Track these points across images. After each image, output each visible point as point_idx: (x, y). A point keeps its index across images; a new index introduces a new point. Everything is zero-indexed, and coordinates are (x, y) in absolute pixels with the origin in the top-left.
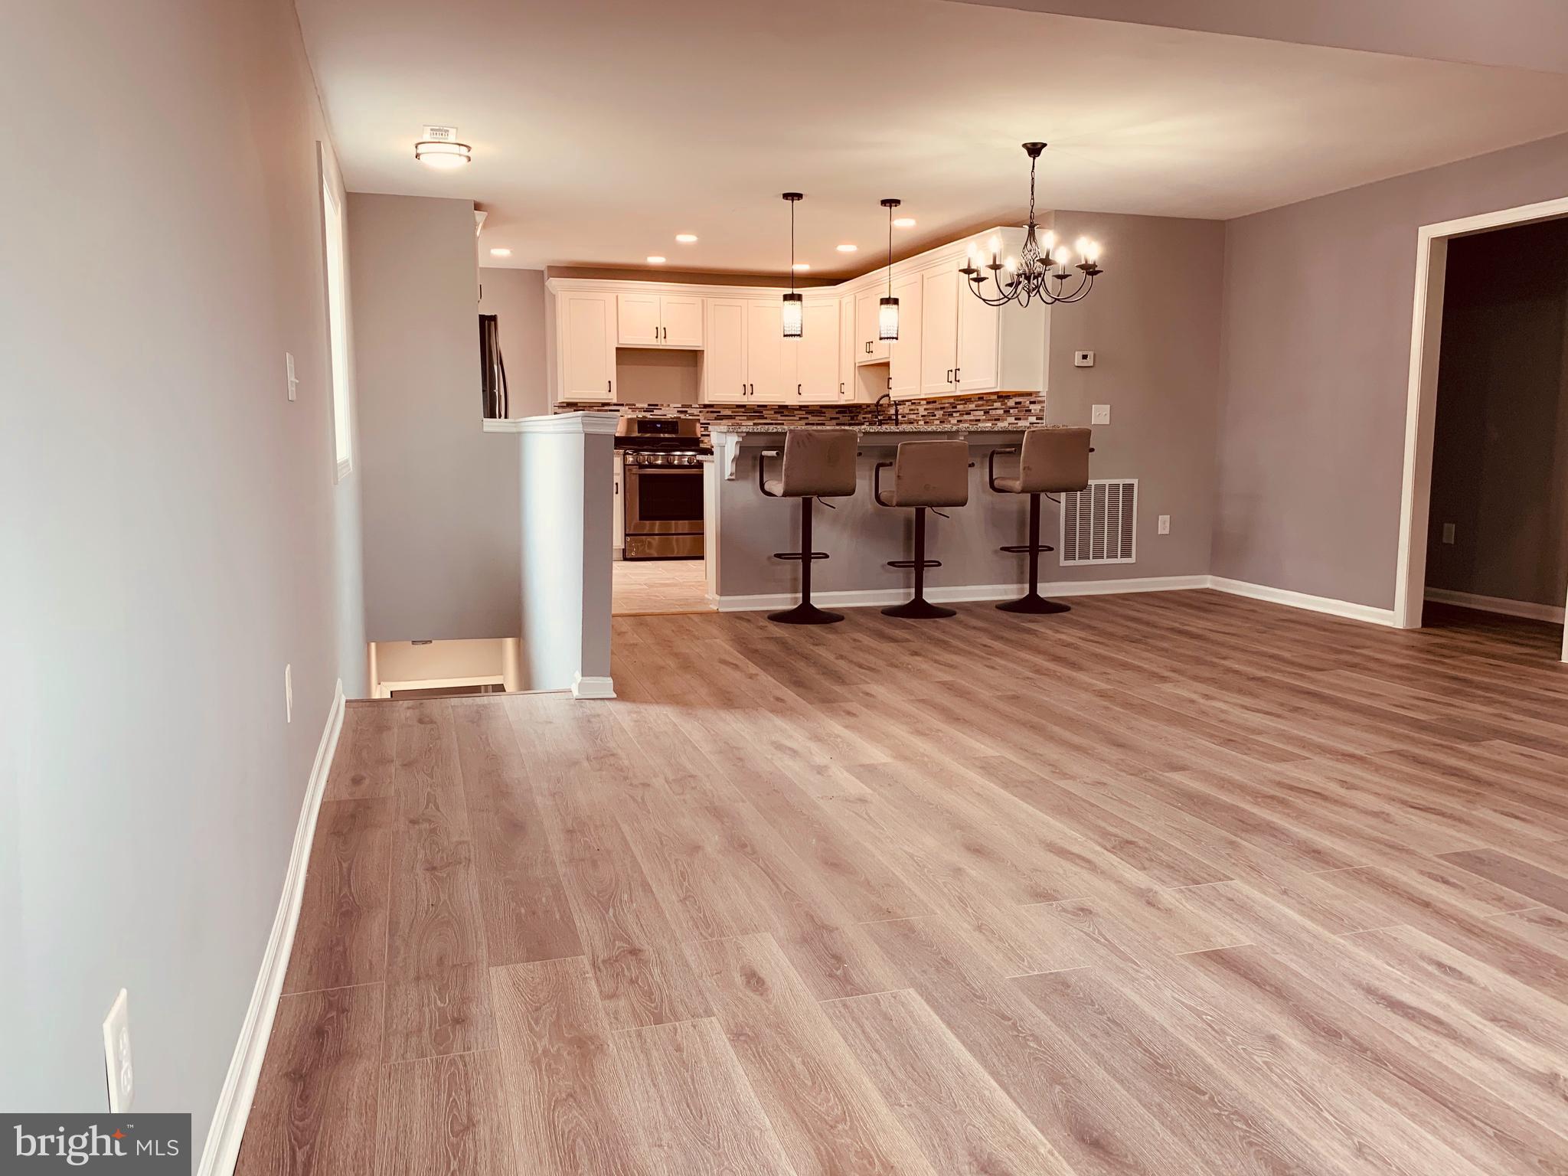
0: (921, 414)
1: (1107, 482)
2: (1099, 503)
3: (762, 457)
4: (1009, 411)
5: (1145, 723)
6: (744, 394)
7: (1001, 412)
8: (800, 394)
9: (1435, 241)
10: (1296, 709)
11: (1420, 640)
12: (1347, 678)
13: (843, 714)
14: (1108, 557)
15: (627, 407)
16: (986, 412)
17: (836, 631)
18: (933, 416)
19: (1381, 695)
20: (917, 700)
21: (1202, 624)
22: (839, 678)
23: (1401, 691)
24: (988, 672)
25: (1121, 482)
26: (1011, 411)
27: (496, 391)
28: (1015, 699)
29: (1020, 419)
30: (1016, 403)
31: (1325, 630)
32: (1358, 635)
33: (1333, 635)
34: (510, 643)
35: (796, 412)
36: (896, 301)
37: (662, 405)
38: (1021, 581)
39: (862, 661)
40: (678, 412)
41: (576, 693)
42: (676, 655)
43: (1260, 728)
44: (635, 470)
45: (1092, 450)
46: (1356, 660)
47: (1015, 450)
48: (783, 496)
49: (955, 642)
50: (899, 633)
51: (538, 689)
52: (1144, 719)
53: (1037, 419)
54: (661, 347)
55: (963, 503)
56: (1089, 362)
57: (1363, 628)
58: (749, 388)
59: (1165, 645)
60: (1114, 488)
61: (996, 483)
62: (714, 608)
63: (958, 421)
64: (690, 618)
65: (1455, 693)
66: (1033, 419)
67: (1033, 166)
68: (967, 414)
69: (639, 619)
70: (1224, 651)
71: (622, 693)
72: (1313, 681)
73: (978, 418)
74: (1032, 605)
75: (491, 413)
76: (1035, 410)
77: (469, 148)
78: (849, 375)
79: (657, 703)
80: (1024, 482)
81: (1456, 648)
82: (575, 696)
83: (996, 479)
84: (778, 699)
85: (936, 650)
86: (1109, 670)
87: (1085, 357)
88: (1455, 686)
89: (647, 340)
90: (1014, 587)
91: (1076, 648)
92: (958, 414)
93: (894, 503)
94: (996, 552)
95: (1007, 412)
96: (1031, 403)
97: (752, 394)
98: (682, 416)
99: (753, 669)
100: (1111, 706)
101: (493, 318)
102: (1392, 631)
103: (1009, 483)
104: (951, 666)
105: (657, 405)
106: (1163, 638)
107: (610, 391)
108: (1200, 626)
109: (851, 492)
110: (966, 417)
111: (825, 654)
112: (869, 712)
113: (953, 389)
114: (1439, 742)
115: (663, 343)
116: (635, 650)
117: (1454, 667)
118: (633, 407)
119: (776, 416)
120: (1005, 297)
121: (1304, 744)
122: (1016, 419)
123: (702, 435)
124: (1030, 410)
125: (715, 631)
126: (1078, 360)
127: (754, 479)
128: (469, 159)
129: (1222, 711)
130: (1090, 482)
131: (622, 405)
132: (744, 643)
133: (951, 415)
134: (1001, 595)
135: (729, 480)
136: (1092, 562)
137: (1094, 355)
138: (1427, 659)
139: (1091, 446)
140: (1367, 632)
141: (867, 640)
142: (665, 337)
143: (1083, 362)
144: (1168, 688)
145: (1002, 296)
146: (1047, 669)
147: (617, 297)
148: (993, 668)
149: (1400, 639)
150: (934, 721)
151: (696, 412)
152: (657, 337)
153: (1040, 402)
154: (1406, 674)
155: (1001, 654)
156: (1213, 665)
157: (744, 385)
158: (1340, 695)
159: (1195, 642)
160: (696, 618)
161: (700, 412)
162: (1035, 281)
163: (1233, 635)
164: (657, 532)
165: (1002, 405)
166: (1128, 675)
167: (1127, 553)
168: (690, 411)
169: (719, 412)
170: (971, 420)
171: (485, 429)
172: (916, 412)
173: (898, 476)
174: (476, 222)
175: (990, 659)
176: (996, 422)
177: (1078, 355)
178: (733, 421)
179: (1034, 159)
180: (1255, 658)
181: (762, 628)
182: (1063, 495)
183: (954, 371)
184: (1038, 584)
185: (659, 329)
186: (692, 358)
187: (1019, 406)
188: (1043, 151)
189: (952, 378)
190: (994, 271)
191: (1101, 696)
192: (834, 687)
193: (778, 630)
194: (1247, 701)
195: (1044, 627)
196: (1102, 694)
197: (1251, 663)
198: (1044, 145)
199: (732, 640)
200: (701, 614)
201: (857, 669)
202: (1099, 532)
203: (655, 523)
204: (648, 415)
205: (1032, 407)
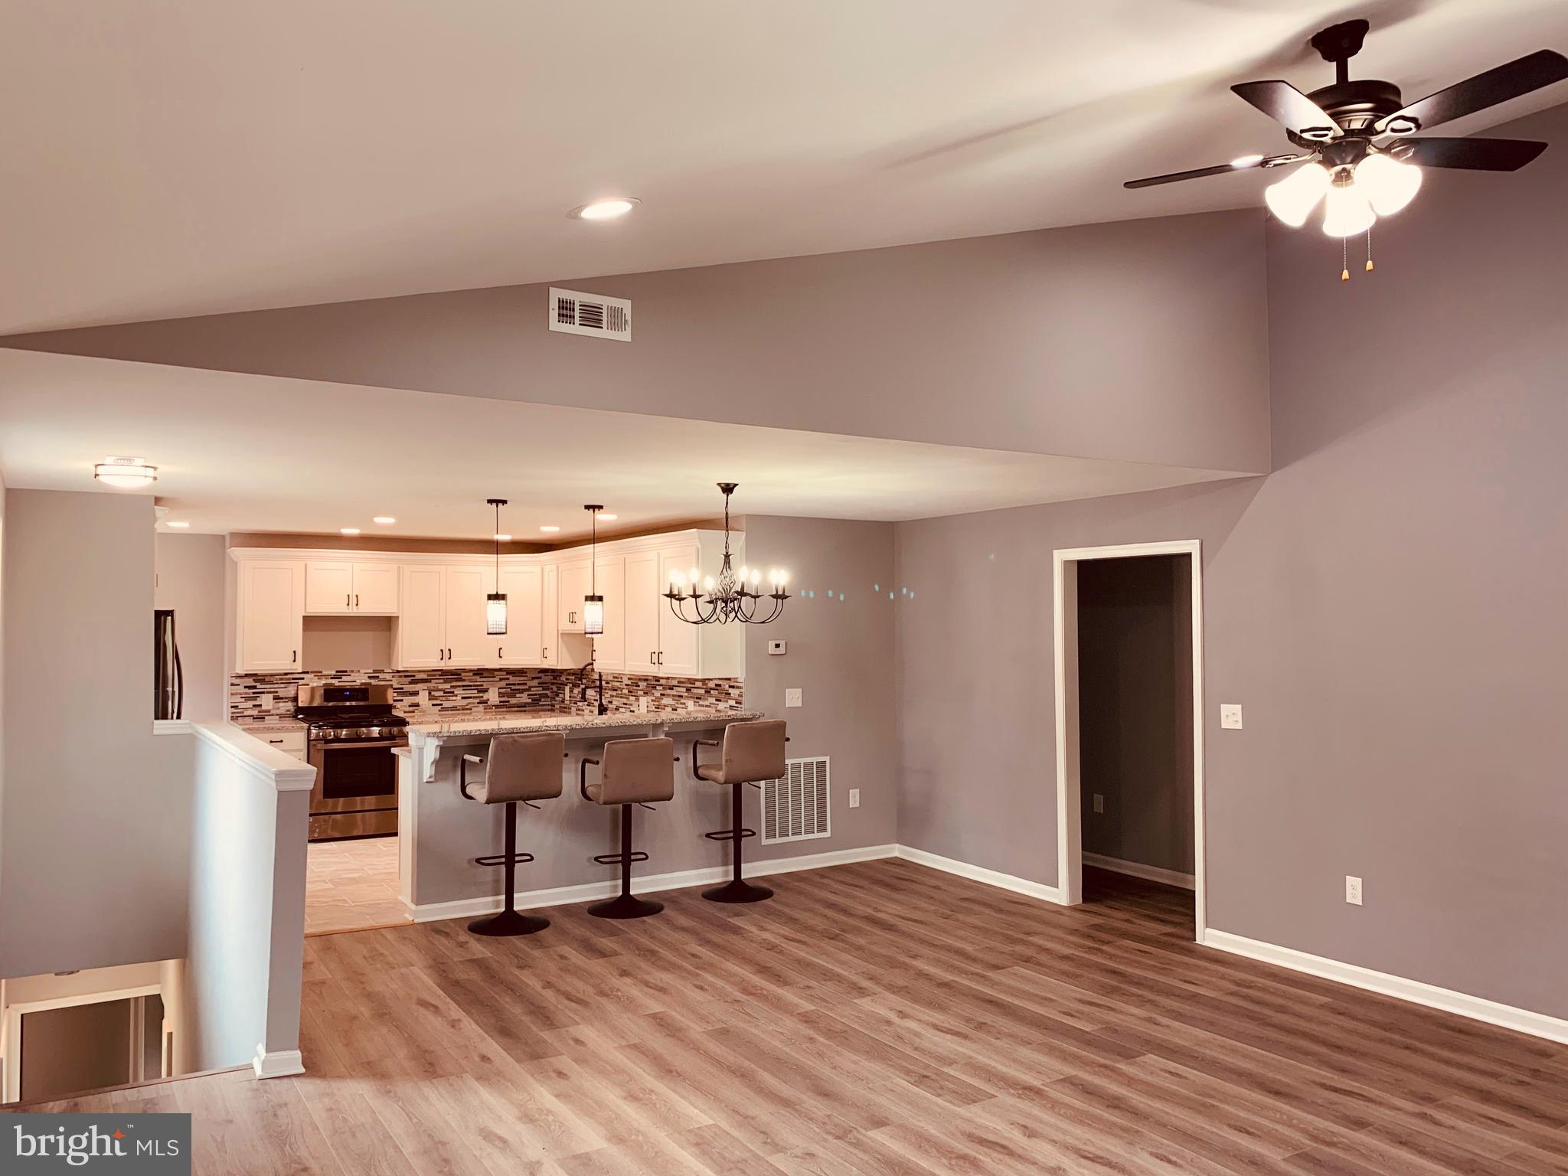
0: (625, 683)
1: (802, 761)
2: (796, 780)
3: (464, 761)
4: (710, 692)
5: (849, 1059)
6: (442, 659)
7: (703, 691)
8: (500, 657)
9: (1067, 563)
10: (981, 1026)
11: (1081, 920)
12: (1024, 978)
13: (553, 1075)
14: (806, 833)
15: (313, 675)
16: (688, 690)
17: (541, 945)
18: (636, 686)
19: (1051, 1000)
20: (629, 1046)
21: (894, 908)
22: (545, 1017)
23: (1068, 992)
24: (697, 996)
25: (815, 760)
26: (712, 692)
27: (170, 689)
28: (724, 1034)
29: (720, 701)
30: (716, 685)
31: (1001, 911)
32: (1027, 917)
33: (1010, 919)
34: (171, 966)
35: (496, 673)
36: (600, 599)
37: (352, 671)
38: (725, 864)
39: (569, 989)
40: (369, 677)
41: (259, 1072)
42: (370, 996)
43: (952, 1057)
44: (321, 746)
45: (788, 739)
46: (1029, 952)
47: (718, 743)
48: (486, 803)
49: (663, 952)
50: (606, 943)
51: (211, 1068)
52: (845, 1052)
53: (736, 703)
54: (352, 615)
55: (669, 798)
56: (782, 651)
57: (1032, 906)
58: (446, 653)
59: (861, 941)
60: (809, 765)
61: (701, 771)
62: (409, 917)
63: (661, 695)
64: (382, 935)
65: (1111, 991)
66: (732, 703)
67: (727, 503)
68: (670, 689)
69: (324, 938)
70: (914, 946)
71: (313, 1068)
72: (993, 984)
73: (680, 694)
74: (738, 892)
75: (161, 713)
76: (735, 694)
77: (155, 468)
78: (552, 642)
79: (351, 1076)
80: (727, 775)
81: (1111, 930)
82: (257, 1076)
83: (700, 766)
84: (485, 1058)
85: (643, 965)
86: (813, 983)
87: (777, 646)
88: (1113, 982)
89: (338, 608)
90: (720, 869)
91: (781, 952)
92: (661, 688)
93: (601, 802)
94: (700, 836)
95: (708, 692)
96: (730, 687)
97: (450, 658)
98: (374, 682)
99: (455, 1012)
100: (816, 1036)
101: (170, 613)
102: (1057, 909)
103: (713, 773)
104: (662, 990)
105: (346, 672)
106: (858, 931)
107: (294, 661)
108: (890, 911)
109: (557, 795)
110: (669, 692)
111: (531, 981)
112: (580, 1070)
113: (656, 671)
114: (1103, 1061)
115: (355, 610)
116: (323, 990)
117: (1111, 956)
118: (318, 674)
119: (475, 677)
120: (703, 619)
121: (990, 1075)
122: (717, 700)
123: (395, 701)
124: (730, 694)
125: (413, 955)
126: (772, 649)
127: (455, 782)
128: (155, 478)
129: (917, 1034)
130: (787, 761)
131: (307, 672)
132: (444, 971)
133: (654, 687)
134: (707, 879)
135: (427, 782)
136: (792, 838)
137: (786, 643)
138: (1089, 948)
139: (787, 736)
140: (1036, 912)
141: (575, 957)
142: (357, 605)
143: (776, 651)
144: (865, 1003)
145: (700, 619)
146: (755, 987)
147: (306, 564)
148: (702, 988)
149: (1064, 920)
150: (647, 1077)
151: (388, 677)
152: (348, 605)
153: (738, 687)
154: (1072, 969)
155: (709, 967)
156: (906, 967)
157: (442, 651)
158: (1017, 1002)
159: (889, 936)
160: (389, 935)
161: (393, 677)
162: (732, 605)
163: (921, 922)
164: (339, 810)
165: (703, 685)
166: (829, 988)
167: (822, 828)
168: (381, 676)
169: (414, 676)
170: (673, 695)
171: (156, 732)
172: (620, 680)
173: (605, 775)
174: (155, 517)
175: (698, 975)
176: (698, 700)
177: (772, 644)
178: (429, 684)
179: (727, 496)
180: (943, 956)
181: (462, 945)
182: (762, 784)
183: (657, 654)
184: (742, 865)
185: (351, 597)
186: (386, 624)
187: (719, 688)
188: (735, 489)
189: (655, 659)
190: (694, 599)
191: (806, 1022)
192: (541, 1034)
193: (480, 948)
194: (937, 1017)
195: (747, 920)
196: (807, 1019)
197: (937, 962)
198: (736, 485)
199: (430, 967)
200: (395, 928)
201: (566, 1002)
202: (797, 809)
203: (339, 801)
204: (336, 682)
205: (731, 691)
